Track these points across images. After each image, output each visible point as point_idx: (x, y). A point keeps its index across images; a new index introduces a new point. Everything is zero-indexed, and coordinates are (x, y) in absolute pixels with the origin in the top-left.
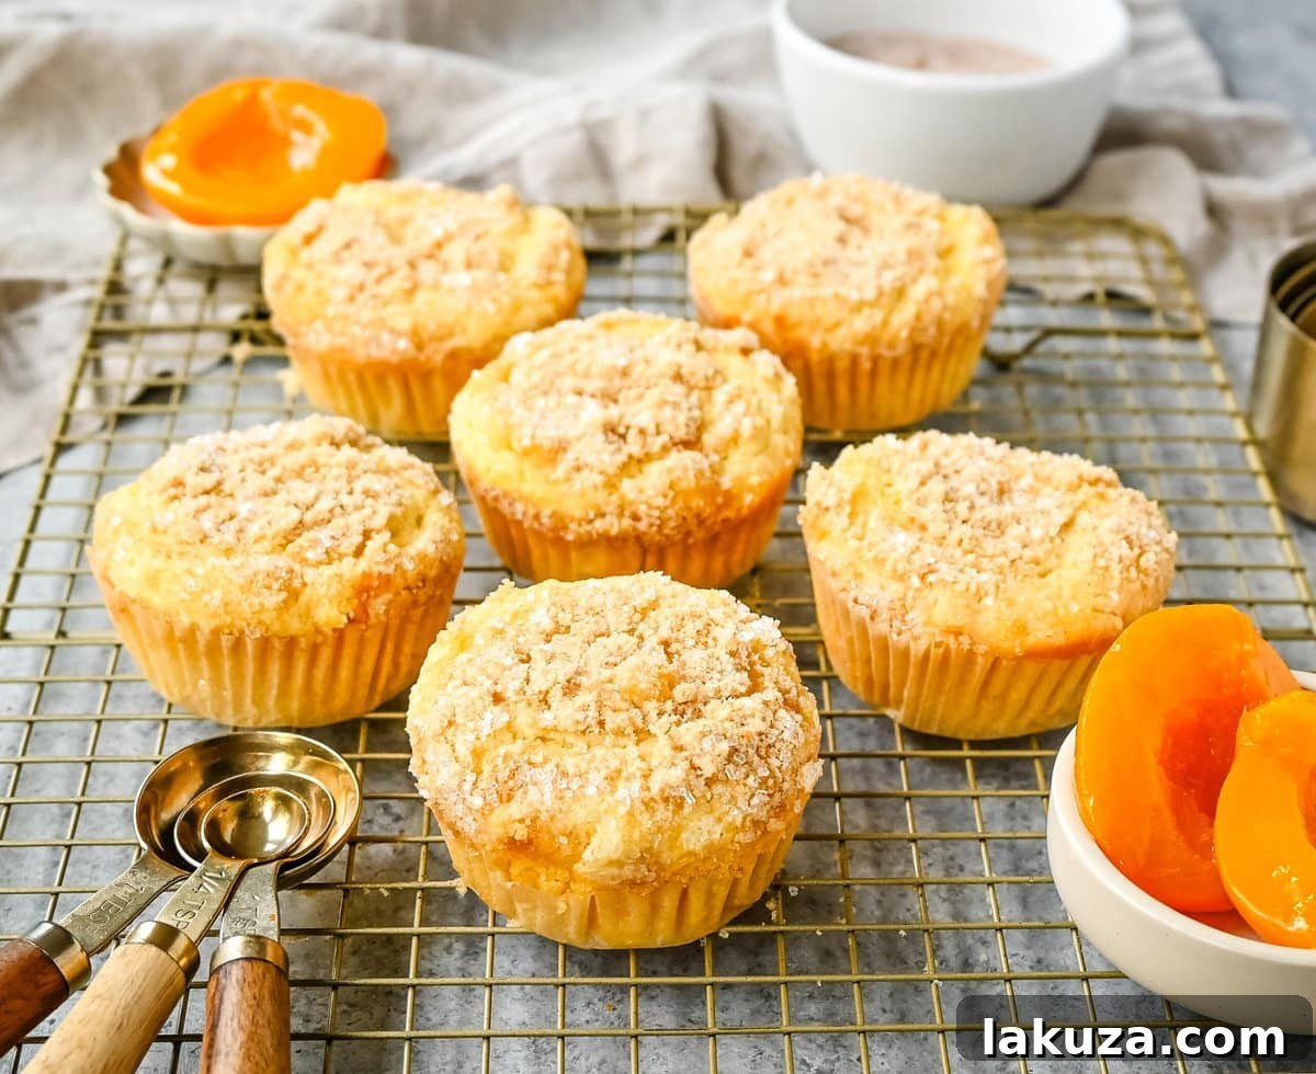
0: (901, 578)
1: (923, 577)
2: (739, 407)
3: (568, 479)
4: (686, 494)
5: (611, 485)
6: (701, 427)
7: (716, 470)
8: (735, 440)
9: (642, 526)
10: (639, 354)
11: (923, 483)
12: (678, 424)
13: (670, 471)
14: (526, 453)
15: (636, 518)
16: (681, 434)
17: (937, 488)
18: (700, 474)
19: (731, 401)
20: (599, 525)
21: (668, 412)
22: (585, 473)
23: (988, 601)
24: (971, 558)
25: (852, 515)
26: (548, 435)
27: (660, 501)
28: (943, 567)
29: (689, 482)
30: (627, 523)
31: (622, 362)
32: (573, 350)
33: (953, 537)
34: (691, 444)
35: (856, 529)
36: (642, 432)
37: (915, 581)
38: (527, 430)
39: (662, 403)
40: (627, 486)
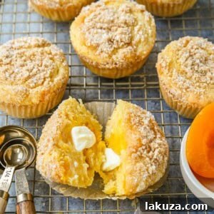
0: (181, 89)
1: (186, 89)
2: (141, 33)
3: (99, 55)
4: (128, 58)
5: (110, 56)
6: (132, 38)
7: (135, 51)
8: (140, 42)
9: (117, 66)
10: (116, 16)
11: (186, 60)
12: (126, 38)
13: (124, 53)
14: (89, 47)
15: (116, 64)
16: (127, 41)
17: (190, 62)
18: (131, 52)
19: (139, 31)
20: (107, 66)
21: (123, 36)
22: (104, 53)
23: (202, 96)
24: (198, 84)
25: (169, 70)
26: (94, 43)
27: (122, 61)
28: (191, 87)
29: (129, 56)
30: (114, 66)
31: (112, 19)
32: (99, 14)
33: (194, 77)
34: (129, 44)
35: (170, 74)
36: (117, 41)
37: (184, 90)
38: (89, 40)
39: (122, 33)
40: (114, 57)
